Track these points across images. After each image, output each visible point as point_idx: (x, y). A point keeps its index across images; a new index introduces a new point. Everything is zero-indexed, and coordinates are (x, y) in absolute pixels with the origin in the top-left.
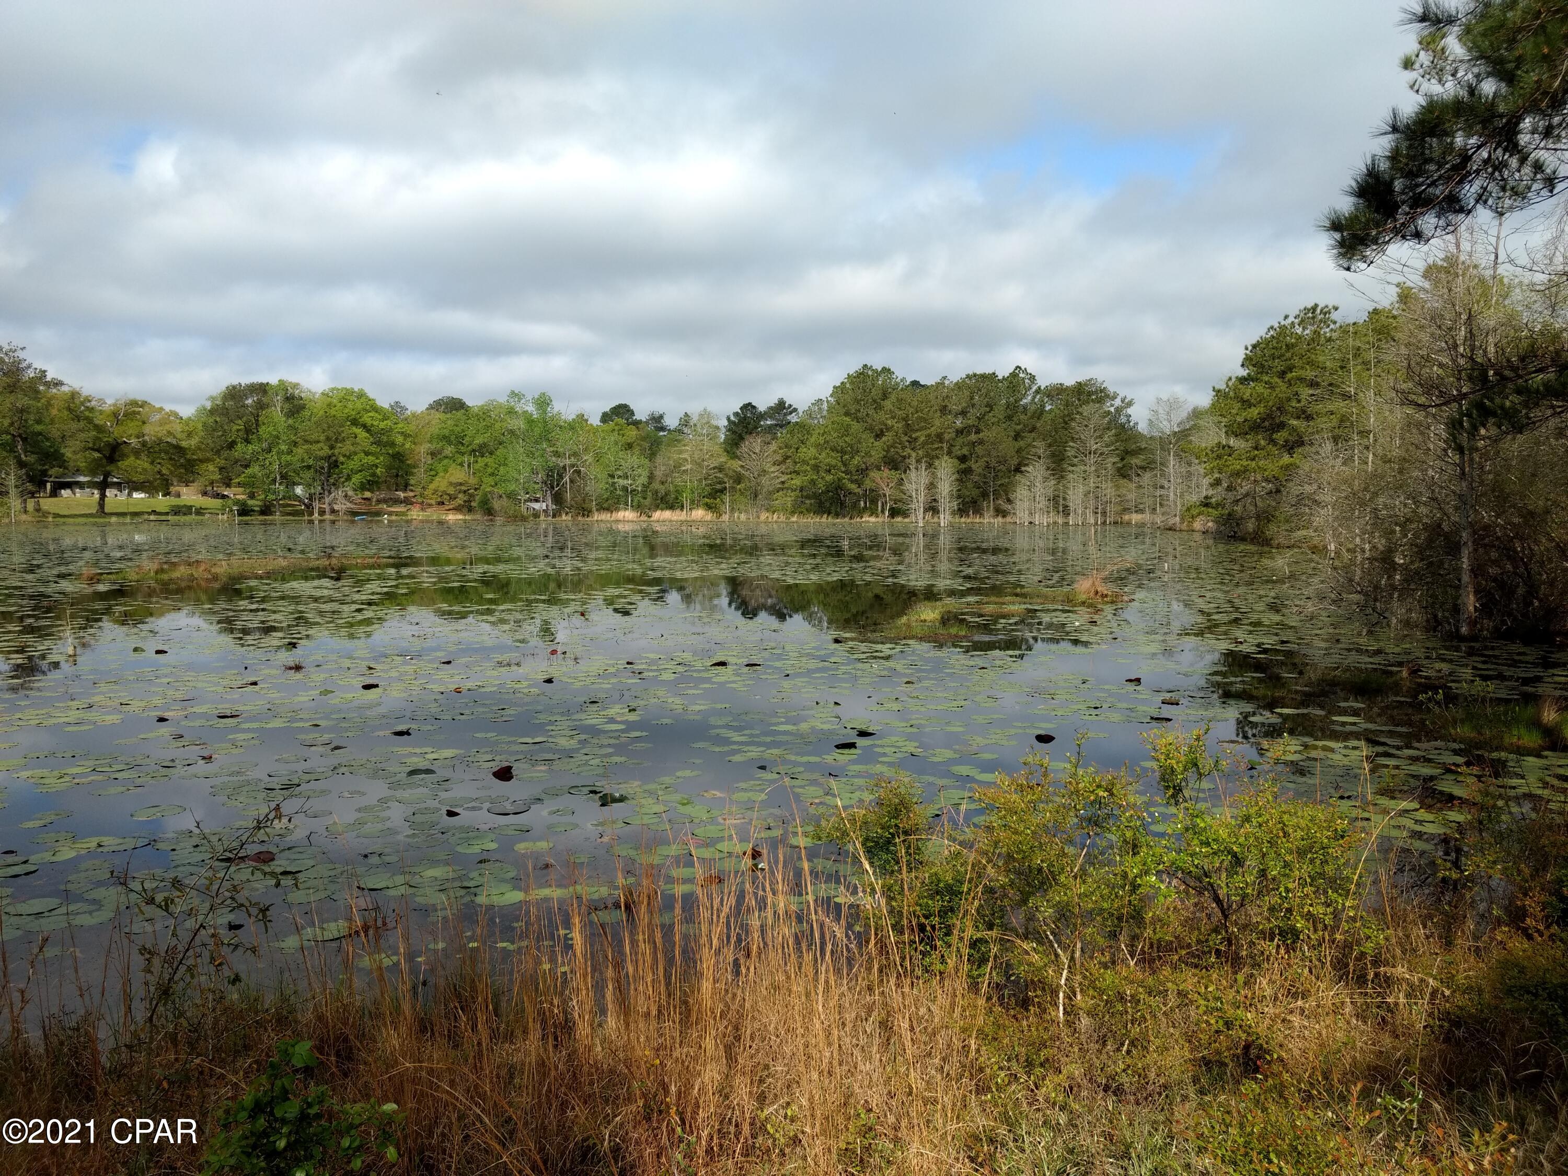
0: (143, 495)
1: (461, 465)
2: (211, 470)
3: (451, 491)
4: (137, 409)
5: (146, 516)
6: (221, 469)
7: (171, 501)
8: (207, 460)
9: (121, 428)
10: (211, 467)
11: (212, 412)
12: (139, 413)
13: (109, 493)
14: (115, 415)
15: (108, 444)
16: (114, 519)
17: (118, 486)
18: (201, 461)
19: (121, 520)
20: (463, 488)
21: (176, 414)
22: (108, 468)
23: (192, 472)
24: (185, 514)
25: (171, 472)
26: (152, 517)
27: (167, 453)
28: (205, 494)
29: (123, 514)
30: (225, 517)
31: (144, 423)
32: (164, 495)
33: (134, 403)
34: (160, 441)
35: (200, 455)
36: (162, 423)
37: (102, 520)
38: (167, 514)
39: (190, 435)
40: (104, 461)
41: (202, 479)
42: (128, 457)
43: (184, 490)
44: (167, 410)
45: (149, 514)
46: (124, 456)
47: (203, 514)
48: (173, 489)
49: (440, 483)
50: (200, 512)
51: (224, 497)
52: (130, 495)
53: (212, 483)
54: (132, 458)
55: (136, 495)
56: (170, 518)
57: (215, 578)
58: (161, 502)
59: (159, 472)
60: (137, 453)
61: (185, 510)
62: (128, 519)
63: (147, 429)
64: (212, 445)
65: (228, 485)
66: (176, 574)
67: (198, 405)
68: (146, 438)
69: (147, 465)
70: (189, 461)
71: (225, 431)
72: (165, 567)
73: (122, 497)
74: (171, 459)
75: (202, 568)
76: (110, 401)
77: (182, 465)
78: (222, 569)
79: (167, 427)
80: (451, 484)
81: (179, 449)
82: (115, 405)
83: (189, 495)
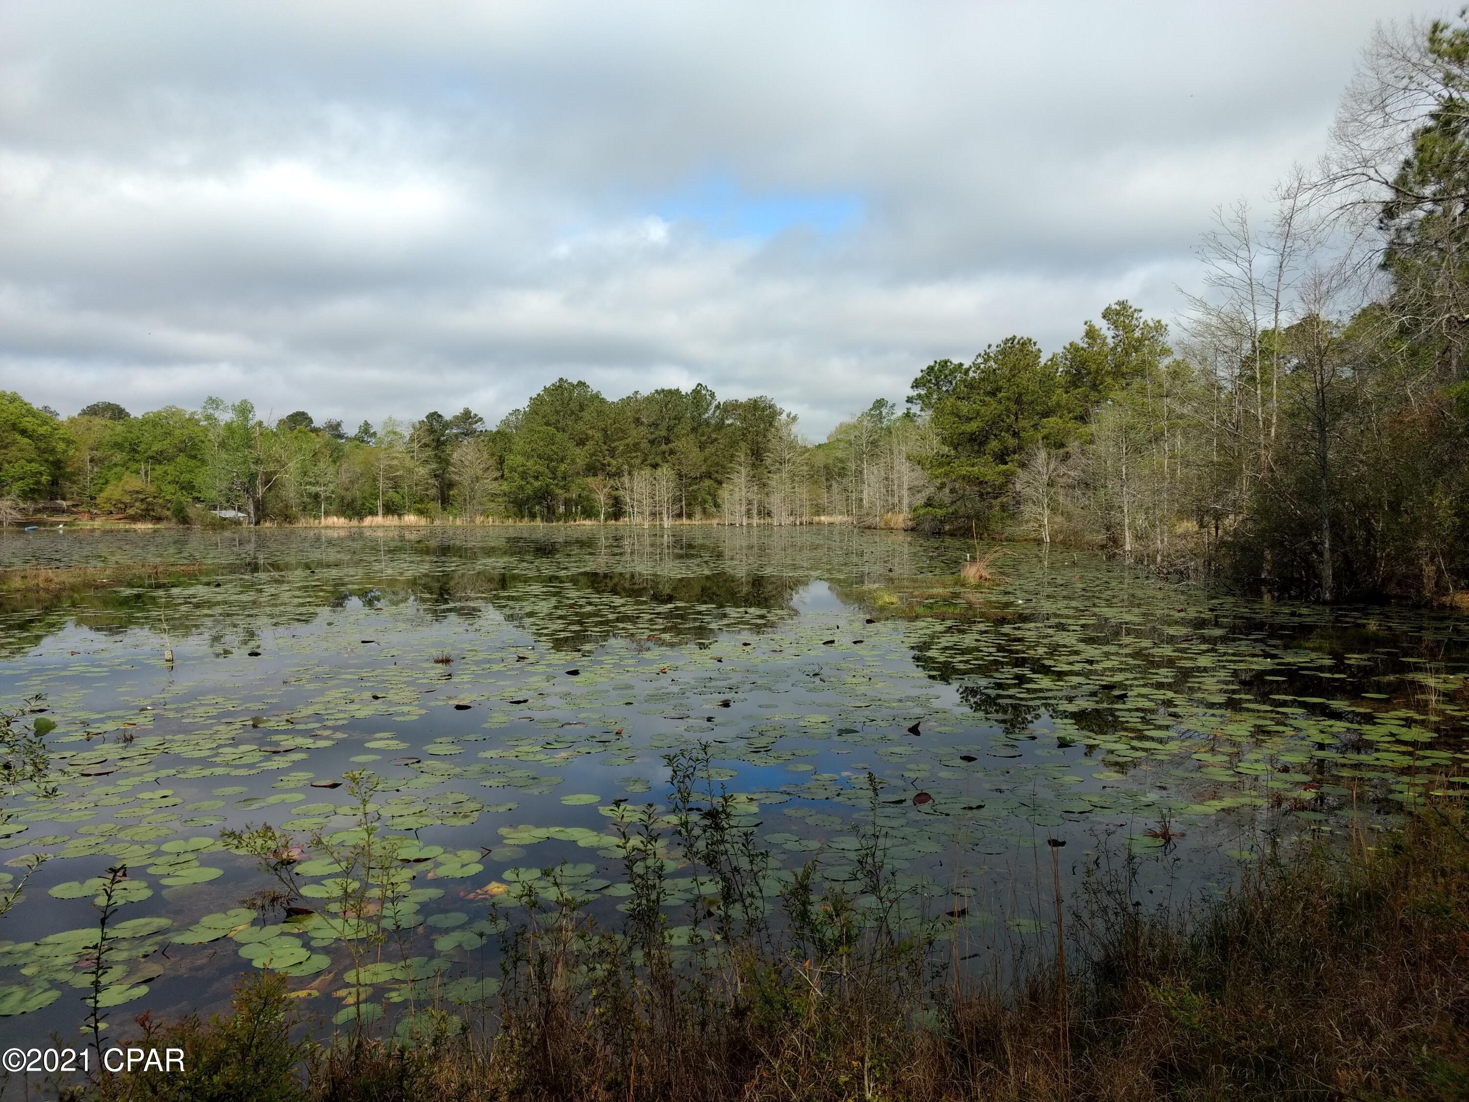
1: (137, 472)
3: (127, 499)
20: (141, 496)
49: (113, 491)
80: (126, 492)
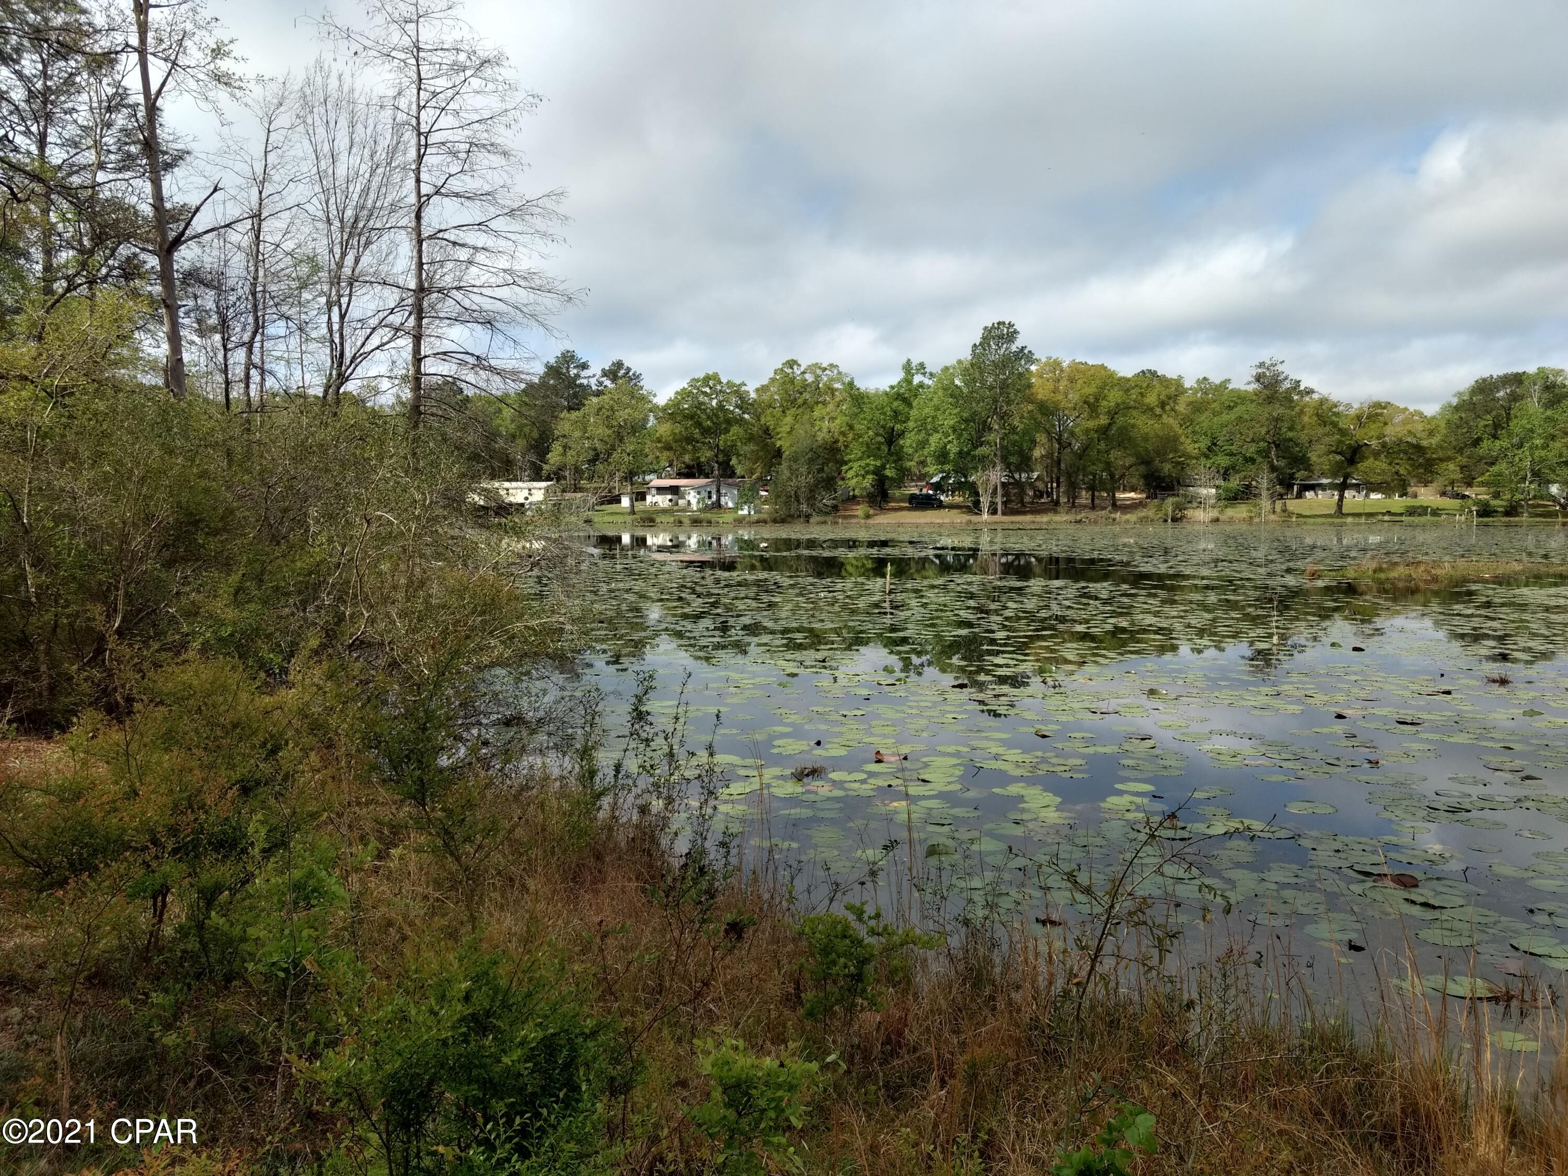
0: (1379, 496)
2: (1452, 469)
4: (1379, 411)
5: (1380, 517)
6: (1462, 468)
7: (1408, 501)
8: (1449, 459)
9: (1363, 431)
10: (1451, 466)
11: (1457, 408)
12: (1381, 415)
13: (1348, 494)
14: (1359, 417)
15: (1350, 446)
16: (1349, 520)
17: (1357, 487)
18: (1441, 460)
19: (1357, 520)
21: (1420, 414)
22: (1348, 470)
23: (1431, 472)
24: (1420, 515)
25: (1409, 473)
26: (1386, 518)
27: (1406, 453)
28: (1443, 494)
29: (1359, 515)
30: (1463, 518)
31: (1386, 424)
32: (1401, 496)
33: (1378, 405)
34: (1400, 441)
35: (1441, 454)
36: (1404, 423)
37: (1339, 520)
38: (1401, 514)
39: (1431, 433)
40: (1345, 464)
41: (1441, 479)
42: (1367, 458)
43: (1422, 490)
44: (1412, 410)
45: (1384, 514)
46: (1363, 458)
47: (1439, 515)
48: (1410, 490)
50: (1436, 512)
51: (1464, 497)
52: (1367, 496)
53: (1452, 483)
54: (1371, 460)
55: (1373, 496)
56: (1403, 518)
57: (1435, 579)
58: (1397, 502)
59: (1397, 473)
60: (1376, 455)
61: (1421, 511)
62: (1363, 520)
63: (1388, 430)
64: (1454, 443)
65: (1469, 485)
66: (1393, 574)
67: (1444, 402)
68: (1387, 439)
69: (1385, 466)
70: (1428, 460)
71: (1470, 428)
72: (1385, 566)
73: (1360, 498)
74: (1409, 459)
75: (1422, 568)
76: (1356, 406)
77: (1420, 465)
78: (1445, 570)
79: (1409, 427)
81: (1419, 448)
82: (1361, 408)
83: (1427, 496)
